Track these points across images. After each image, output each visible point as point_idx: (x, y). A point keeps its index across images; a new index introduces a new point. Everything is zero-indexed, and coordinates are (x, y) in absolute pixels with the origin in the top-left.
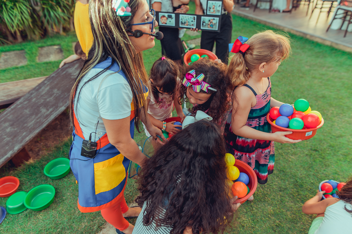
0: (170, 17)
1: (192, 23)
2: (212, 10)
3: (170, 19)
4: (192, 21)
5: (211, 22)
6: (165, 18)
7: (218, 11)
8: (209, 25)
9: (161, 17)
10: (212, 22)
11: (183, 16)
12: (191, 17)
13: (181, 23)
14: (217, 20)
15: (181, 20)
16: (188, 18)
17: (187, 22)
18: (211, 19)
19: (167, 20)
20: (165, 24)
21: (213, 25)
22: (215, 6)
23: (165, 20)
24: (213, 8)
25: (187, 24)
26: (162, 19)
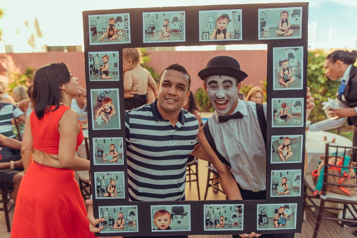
0: (178, 212)
1: (234, 221)
2: (280, 189)
3: (179, 216)
4: (235, 216)
6: (166, 216)
7: (296, 188)
8: (275, 220)
9: (156, 214)
10: (283, 214)
11: (211, 208)
12: (231, 208)
13: (208, 222)
14: (293, 209)
15: (207, 216)
16: (225, 211)
17: (222, 219)
18: (279, 207)
19: (170, 219)
20: (165, 229)
21: (286, 220)
22: (288, 180)
23: (166, 220)
24: (283, 185)
25: (221, 224)
26: (159, 218)
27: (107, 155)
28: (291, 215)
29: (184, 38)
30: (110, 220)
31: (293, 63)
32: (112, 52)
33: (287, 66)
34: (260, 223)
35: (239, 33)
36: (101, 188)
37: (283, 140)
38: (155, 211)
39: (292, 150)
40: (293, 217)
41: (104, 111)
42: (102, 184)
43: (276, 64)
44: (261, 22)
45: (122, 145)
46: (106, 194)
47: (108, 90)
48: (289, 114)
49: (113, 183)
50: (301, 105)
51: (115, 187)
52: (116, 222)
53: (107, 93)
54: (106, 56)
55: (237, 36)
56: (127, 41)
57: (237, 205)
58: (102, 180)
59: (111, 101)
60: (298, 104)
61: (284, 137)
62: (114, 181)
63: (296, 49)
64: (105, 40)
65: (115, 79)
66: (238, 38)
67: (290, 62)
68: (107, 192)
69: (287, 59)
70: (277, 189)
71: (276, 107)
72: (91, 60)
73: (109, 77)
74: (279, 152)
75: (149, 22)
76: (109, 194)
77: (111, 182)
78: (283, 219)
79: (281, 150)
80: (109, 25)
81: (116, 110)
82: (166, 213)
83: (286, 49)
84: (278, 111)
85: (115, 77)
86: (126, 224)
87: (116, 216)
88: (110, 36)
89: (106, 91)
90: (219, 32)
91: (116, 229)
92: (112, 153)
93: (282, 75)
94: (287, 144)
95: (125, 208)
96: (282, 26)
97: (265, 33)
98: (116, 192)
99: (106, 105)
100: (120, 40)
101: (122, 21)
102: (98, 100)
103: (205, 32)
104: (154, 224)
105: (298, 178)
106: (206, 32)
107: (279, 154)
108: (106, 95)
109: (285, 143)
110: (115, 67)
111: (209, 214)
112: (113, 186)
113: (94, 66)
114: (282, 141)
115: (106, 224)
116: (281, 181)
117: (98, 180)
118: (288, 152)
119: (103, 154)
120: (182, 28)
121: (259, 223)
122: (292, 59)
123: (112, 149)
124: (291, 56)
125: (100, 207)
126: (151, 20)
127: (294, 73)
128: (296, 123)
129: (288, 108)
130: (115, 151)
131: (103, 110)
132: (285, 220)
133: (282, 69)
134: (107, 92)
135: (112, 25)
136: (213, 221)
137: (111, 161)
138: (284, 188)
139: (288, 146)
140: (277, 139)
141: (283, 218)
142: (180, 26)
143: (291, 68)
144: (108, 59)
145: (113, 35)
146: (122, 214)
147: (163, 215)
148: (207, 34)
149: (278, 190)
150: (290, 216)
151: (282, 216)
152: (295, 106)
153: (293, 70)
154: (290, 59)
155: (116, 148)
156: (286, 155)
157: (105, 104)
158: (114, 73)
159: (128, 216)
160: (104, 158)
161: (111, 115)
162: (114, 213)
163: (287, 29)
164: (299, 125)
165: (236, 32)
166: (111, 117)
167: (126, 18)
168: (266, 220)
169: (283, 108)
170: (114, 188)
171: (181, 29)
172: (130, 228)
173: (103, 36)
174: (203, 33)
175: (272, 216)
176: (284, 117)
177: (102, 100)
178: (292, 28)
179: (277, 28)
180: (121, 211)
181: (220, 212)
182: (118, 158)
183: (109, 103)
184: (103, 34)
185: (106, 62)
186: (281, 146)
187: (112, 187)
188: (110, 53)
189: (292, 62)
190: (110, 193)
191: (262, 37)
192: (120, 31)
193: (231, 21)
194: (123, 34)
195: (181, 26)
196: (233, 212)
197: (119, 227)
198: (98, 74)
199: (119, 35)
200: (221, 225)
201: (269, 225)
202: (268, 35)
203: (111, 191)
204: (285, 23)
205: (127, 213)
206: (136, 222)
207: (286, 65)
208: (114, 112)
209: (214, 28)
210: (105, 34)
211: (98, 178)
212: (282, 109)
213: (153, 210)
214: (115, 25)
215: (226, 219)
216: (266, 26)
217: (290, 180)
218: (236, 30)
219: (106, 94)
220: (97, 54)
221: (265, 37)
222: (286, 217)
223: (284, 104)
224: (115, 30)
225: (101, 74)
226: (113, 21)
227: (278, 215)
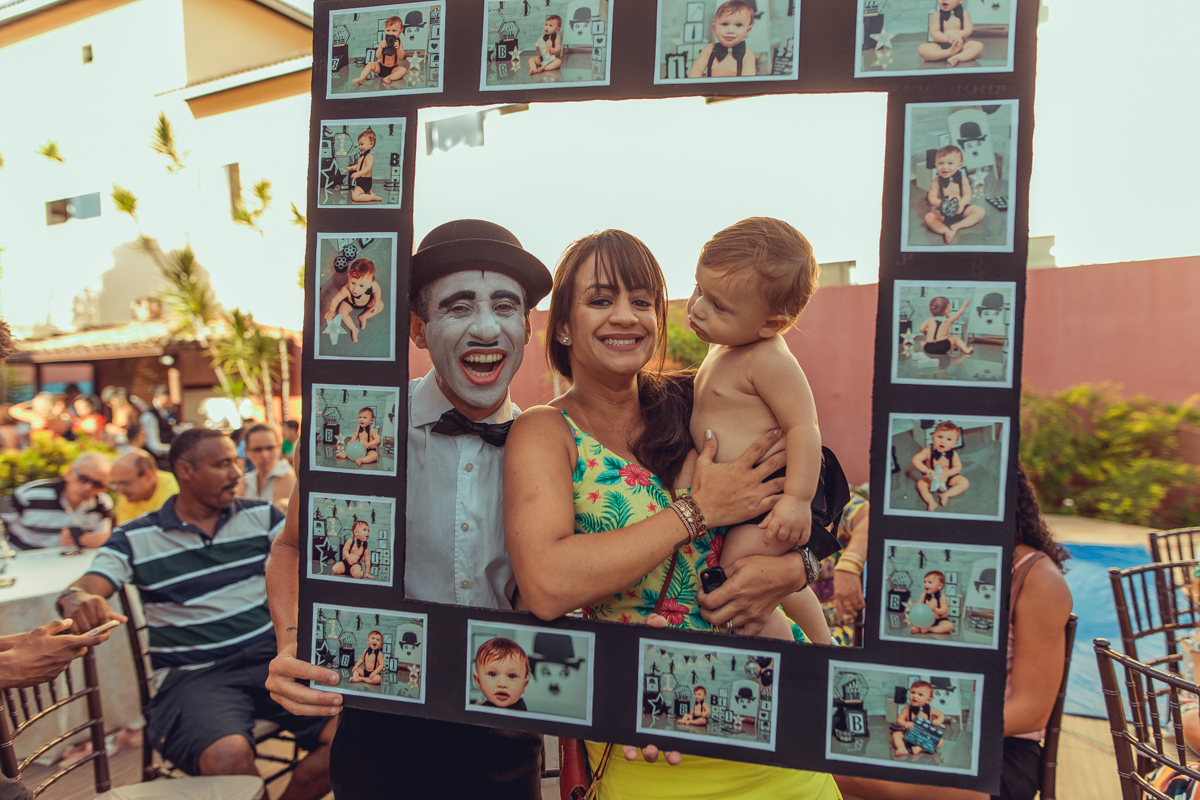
0: (554, 651)
1: (741, 710)
2: (919, 611)
3: (556, 669)
4: (745, 693)
5: (914, 710)
6: (513, 662)
7: (979, 618)
8: (895, 728)
9: (483, 653)
10: (927, 709)
11: (663, 652)
12: (734, 662)
13: (650, 701)
14: (967, 696)
15: (648, 679)
16: (713, 672)
17: (701, 697)
18: (912, 681)
19: (527, 674)
20: (510, 707)
21: (940, 736)
22: (948, 580)
23: (512, 676)
24: (928, 597)
25: (695, 717)
26: (492, 665)
27: (348, 439)
28: (957, 718)
29: (604, 74)
30: (343, 651)
31: (978, 157)
32: (386, 121)
33: (954, 168)
34: (837, 731)
35: (788, 55)
36: (324, 545)
37: (932, 430)
38: (480, 641)
39: (967, 469)
40: (965, 728)
41: (351, 301)
42: (329, 533)
43: (915, 160)
44: (865, 19)
45: (393, 411)
46: (339, 566)
47: (365, 236)
48: (957, 340)
49: (361, 531)
50: (1006, 306)
51: (365, 545)
52: (359, 660)
53: (363, 247)
54: (369, 131)
55: (780, 65)
56: (432, 86)
57: (756, 654)
58: (330, 520)
59: (372, 270)
60: (993, 302)
61: (937, 422)
62: (364, 526)
63: (990, 110)
64: (370, 83)
65: (389, 203)
66: (782, 73)
67: (967, 153)
68: (341, 559)
69: (956, 144)
70: (907, 610)
71: (908, 311)
72: (325, 145)
73: (372, 196)
74: (914, 473)
75: (502, 27)
76: (348, 566)
77: (354, 527)
78: (928, 730)
79: (923, 468)
80: (384, 38)
81: (386, 299)
82: (514, 651)
83: (954, 110)
84: (917, 328)
85: (391, 197)
86: (390, 671)
87: (362, 640)
88: (385, 71)
89: (360, 241)
90: (719, 52)
91: (357, 685)
92: (364, 434)
93: (934, 199)
94: (947, 448)
95: (389, 619)
96: (942, 29)
97: (879, 55)
98: (368, 563)
99: (358, 282)
100: (414, 83)
101: (422, 26)
102: (336, 268)
103: (674, 52)
104: (475, 683)
105: (987, 577)
106: (677, 55)
107: (917, 481)
108: (361, 253)
109: (938, 442)
110: (392, 164)
111: (656, 673)
112: (359, 542)
113: (334, 161)
114: (929, 437)
115: (332, 662)
116: (921, 583)
117: (318, 519)
118: (950, 478)
119: (337, 437)
120: (600, 41)
121: (834, 733)
122: (974, 143)
123: (366, 421)
124: (971, 132)
125: (316, 606)
126: (507, 19)
127: (981, 193)
128: (981, 373)
129: (953, 315)
130: (373, 431)
131: (346, 300)
132: (935, 733)
133: (935, 176)
134: (364, 243)
135: (394, 36)
136: (669, 703)
137: (359, 461)
138: (934, 611)
139: (949, 455)
140: (909, 427)
141: (926, 726)
142: (596, 37)
143: (969, 173)
144: (373, 140)
145: (394, 67)
146: (378, 636)
147: (505, 655)
148: (681, 60)
149: (907, 616)
150: (954, 721)
151: (922, 716)
152: (980, 310)
153: (976, 183)
154: (966, 144)
155: (378, 420)
156: (944, 487)
157: (354, 280)
158: (386, 184)
159: (398, 646)
160: (341, 450)
161: (368, 315)
162: (355, 631)
163: (961, 41)
164: (994, 379)
165: (776, 51)
166: (368, 321)
167: (434, 15)
168: (862, 723)
169: (935, 314)
170: (362, 548)
171: (597, 45)
172: (401, 685)
173: (365, 72)
174: (668, 56)
175: (883, 712)
176: (940, 349)
177: (346, 268)
178: (976, 35)
179: (924, 37)
180: (377, 628)
181: (694, 673)
182: (381, 452)
183: (366, 276)
184: (365, 64)
185: (368, 152)
186: (926, 453)
187: (355, 545)
188: (379, 123)
189: (975, 153)
190: (350, 562)
191: (867, 67)
192: (415, 56)
193: (763, 16)
194: (421, 63)
195: (600, 37)
196: (741, 676)
197: (367, 679)
198: (343, 187)
199: (412, 66)
200: (697, 721)
201: (874, 744)
202: (891, 61)
203: (352, 558)
204: (954, 20)
205: (393, 636)
206: (418, 670)
207: (950, 164)
208: (378, 306)
209: (705, 40)
210: (372, 66)
211: (318, 512)
212: (931, 321)
213: (473, 635)
214: (401, 36)
215: (714, 700)
216: (883, 31)
217: (954, 581)
218: (779, 44)
219: (360, 249)
220: (345, 127)
221: (880, 68)
222: (939, 722)
223: (939, 302)
224: (401, 53)
225: (351, 188)
226: (396, 26)
227: (906, 712)
